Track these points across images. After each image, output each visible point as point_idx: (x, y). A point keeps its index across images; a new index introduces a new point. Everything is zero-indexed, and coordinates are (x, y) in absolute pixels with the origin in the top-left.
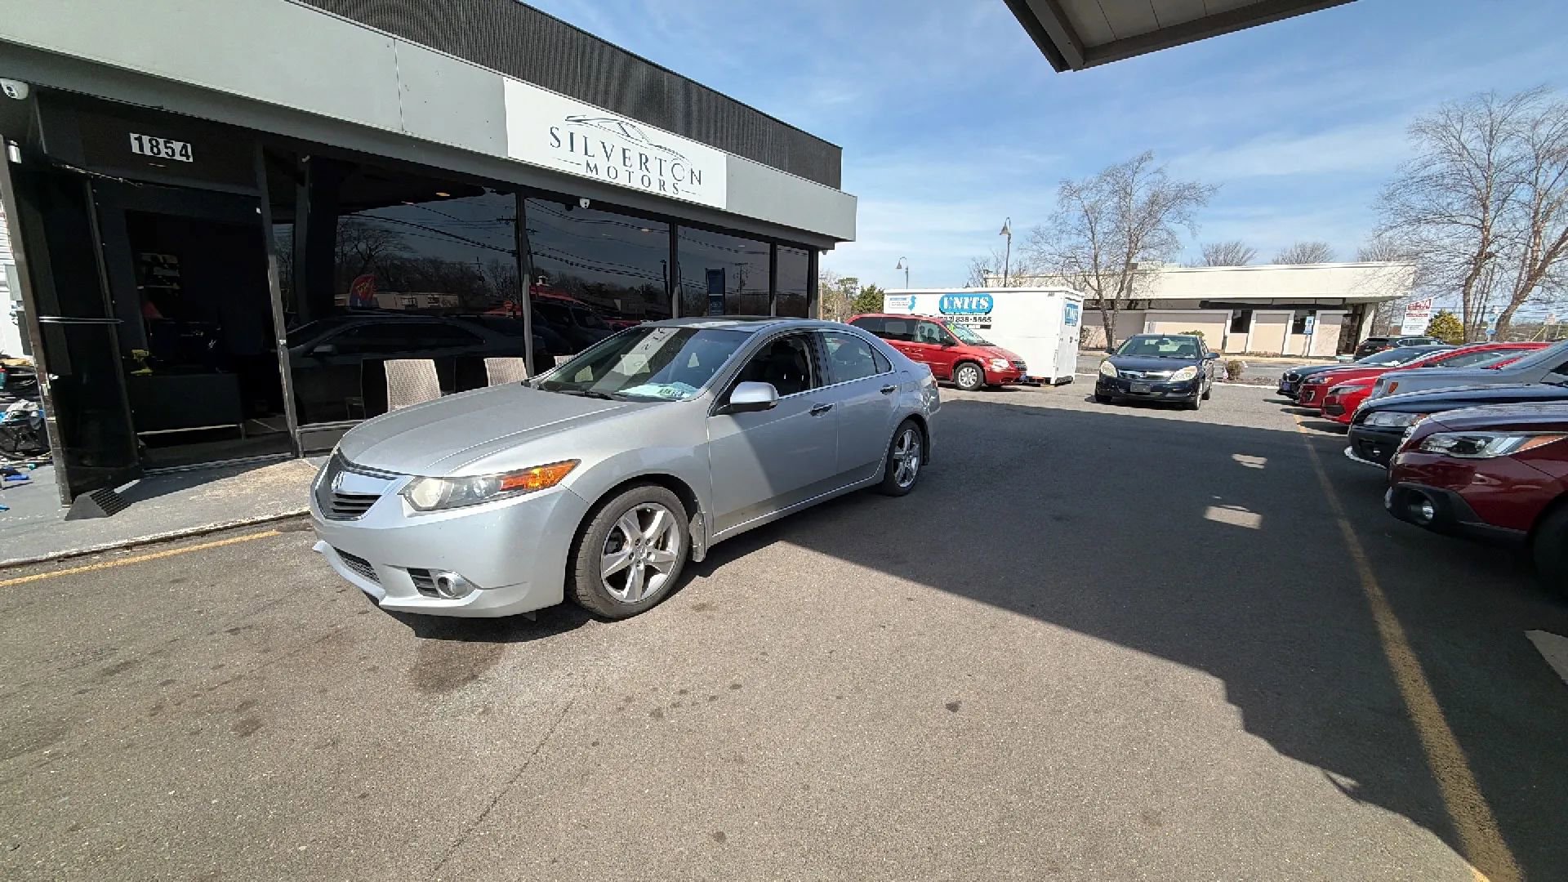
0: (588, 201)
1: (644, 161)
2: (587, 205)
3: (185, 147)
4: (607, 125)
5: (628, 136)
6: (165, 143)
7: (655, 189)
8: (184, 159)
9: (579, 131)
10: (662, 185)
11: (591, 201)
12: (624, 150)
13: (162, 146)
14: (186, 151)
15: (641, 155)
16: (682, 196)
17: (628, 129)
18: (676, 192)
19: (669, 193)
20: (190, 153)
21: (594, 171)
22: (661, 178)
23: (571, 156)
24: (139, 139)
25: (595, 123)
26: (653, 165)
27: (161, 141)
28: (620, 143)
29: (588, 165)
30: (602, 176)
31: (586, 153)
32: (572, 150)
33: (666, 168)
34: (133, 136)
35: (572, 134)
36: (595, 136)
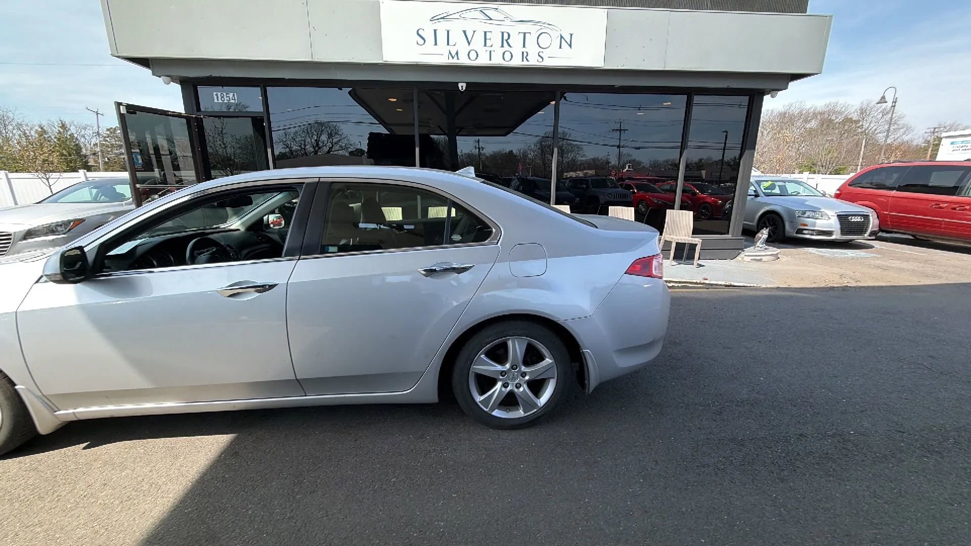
0: (464, 85)
1: (505, 39)
2: (464, 88)
3: (234, 95)
4: (468, 15)
5: (491, 19)
6: (226, 94)
7: (517, 62)
8: (233, 101)
9: (442, 27)
10: (525, 56)
11: (467, 83)
12: (485, 33)
13: (225, 97)
14: (234, 98)
15: (503, 33)
16: (548, 63)
17: (491, 13)
18: (540, 60)
19: (533, 61)
20: (236, 99)
21: (456, 58)
22: (524, 50)
23: (435, 49)
24: (217, 95)
25: (457, 16)
26: (516, 41)
27: (225, 94)
28: (481, 27)
29: (450, 53)
30: (464, 61)
31: (448, 44)
32: (436, 44)
33: (531, 40)
34: (215, 93)
35: (435, 31)
36: (456, 28)
